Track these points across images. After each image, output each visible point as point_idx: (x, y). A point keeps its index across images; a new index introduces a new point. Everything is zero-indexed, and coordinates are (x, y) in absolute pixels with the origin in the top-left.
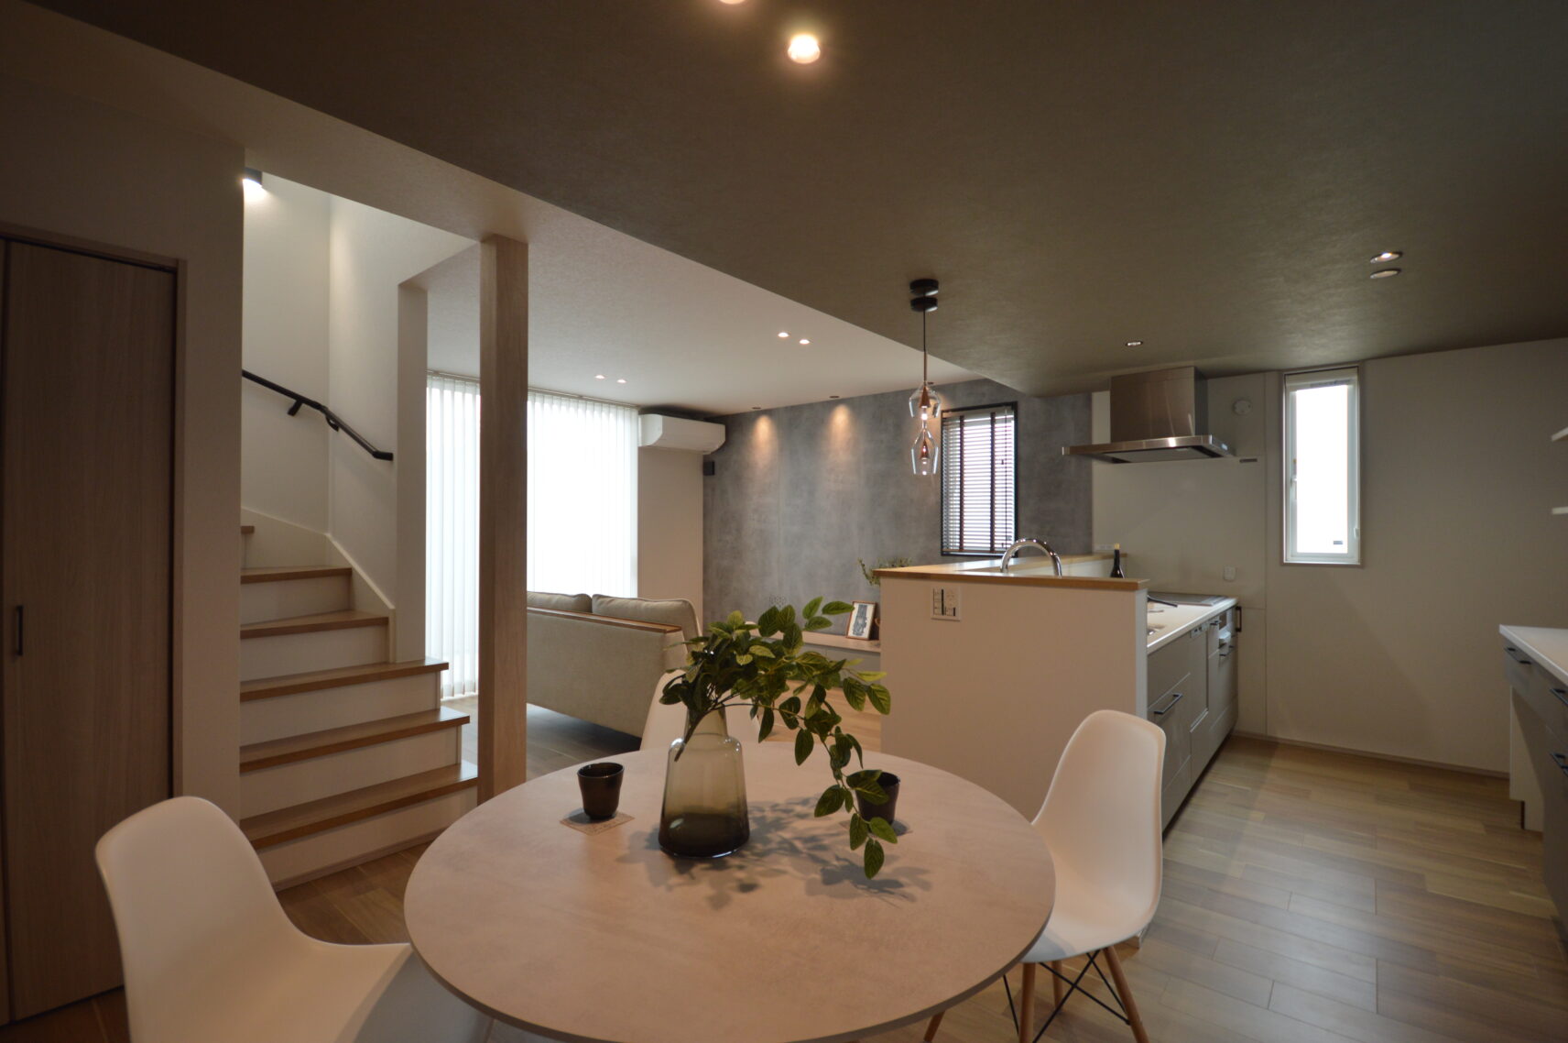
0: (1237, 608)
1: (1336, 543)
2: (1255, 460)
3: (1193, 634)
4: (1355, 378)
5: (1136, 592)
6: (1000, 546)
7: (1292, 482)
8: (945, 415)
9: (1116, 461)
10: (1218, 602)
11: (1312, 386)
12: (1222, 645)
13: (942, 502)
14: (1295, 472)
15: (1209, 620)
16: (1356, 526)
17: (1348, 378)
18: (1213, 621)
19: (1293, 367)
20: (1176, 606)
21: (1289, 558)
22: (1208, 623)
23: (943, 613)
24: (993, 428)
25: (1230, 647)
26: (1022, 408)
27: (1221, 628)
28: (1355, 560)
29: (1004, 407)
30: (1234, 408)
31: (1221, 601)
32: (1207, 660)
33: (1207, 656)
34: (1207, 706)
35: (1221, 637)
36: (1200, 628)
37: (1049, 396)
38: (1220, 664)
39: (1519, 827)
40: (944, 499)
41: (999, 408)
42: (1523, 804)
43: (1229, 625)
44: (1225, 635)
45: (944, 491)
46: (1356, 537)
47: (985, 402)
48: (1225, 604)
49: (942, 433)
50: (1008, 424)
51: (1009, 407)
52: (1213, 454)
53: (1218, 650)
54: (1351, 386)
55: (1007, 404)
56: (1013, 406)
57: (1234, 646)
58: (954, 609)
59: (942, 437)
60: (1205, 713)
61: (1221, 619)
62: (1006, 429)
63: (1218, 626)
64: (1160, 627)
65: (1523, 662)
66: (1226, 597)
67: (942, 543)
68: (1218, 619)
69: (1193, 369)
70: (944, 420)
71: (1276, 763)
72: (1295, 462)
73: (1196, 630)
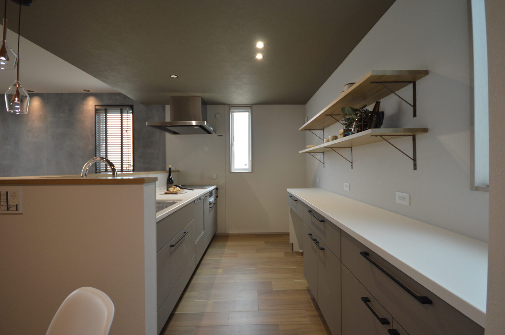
0: (217, 189)
1: (246, 165)
2: (222, 136)
3: (196, 201)
4: (250, 110)
5: (144, 184)
6: (126, 169)
7: (233, 144)
8: (97, 107)
9: (175, 133)
10: (209, 187)
11: (239, 112)
12: (210, 204)
13: (96, 148)
14: (234, 141)
15: (204, 195)
16: (251, 159)
17: (248, 110)
18: (206, 195)
19: (233, 104)
20: (193, 190)
21: (232, 170)
22: (204, 196)
23: (8, 210)
24: (122, 116)
25: (214, 204)
26: (135, 108)
27: (210, 197)
28: (250, 171)
29: (127, 107)
30: (216, 116)
31: (210, 187)
32: (204, 211)
33: (204, 210)
34: (204, 229)
35: (210, 201)
36: (200, 199)
37: (147, 103)
38: (210, 211)
39: (292, 251)
40: (97, 147)
41: (125, 107)
42: (293, 243)
43: (214, 195)
44: (212, 199)
45: (97, 143)
46: (250, 163)
47: (117, 103)
48: (212, 188)
49: (95, 116)
50: (128, 115)
51: (129, 107)
52: (209, 132)
53: (209, 206)
54: (249, 113)
55: (128, 106)
56: (131, 107)
57: (215, 203)
58: (17, 205)
59: (95, 118)
60: (203, 232)
61: (211, 193)
62: (128, 117)
63: (209, 196)
64: (180, 201)
65: (295, 200)
66: (213, 185)
67: (96, 168)
68: (209, 194)
69: (201, 97)
70: (96, 110)
71: (229, 243)
72: (234, 137)
73: (198, 200)
